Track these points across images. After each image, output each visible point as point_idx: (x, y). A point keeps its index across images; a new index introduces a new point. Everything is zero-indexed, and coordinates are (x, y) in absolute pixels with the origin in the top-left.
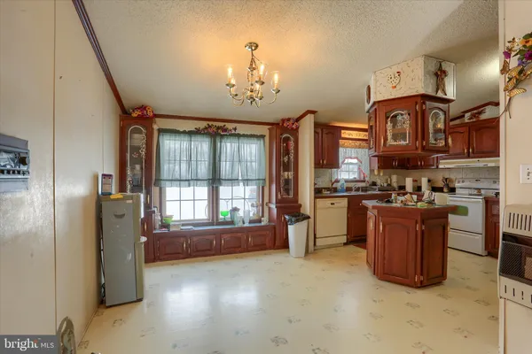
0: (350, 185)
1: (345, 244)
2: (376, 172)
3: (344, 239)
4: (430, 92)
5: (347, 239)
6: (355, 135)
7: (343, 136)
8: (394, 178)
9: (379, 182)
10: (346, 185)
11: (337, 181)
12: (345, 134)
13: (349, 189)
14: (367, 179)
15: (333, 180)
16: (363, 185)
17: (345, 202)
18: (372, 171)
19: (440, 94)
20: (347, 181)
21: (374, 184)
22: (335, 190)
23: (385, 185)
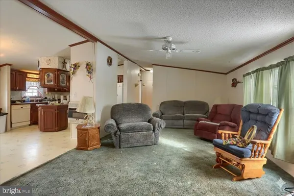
0: (32, 99)
1: (30, 125)
2: (47, 93)
3: (29, 123)
4: (61, 68)
5: (31, 123)
6: (35, 76)
7: (28, 76)
8: (56, 96)
9: (48, 98)
10: (30, 99)
11: (25, 97)
12: (29, 76)
13: (31, 101)
14: (42, 96)
15: (23, 97)
16: (40, 99)
17: (29, 106)
18: (45, 92)
19: (64, 69)
20: (31, 97)
21: (46, 98)
22: (24, 101)
23: (52, 98)
